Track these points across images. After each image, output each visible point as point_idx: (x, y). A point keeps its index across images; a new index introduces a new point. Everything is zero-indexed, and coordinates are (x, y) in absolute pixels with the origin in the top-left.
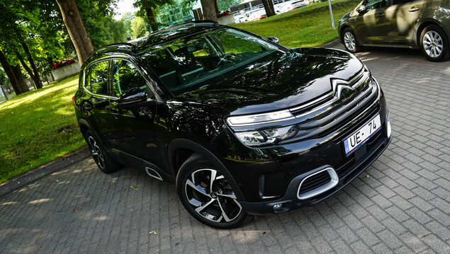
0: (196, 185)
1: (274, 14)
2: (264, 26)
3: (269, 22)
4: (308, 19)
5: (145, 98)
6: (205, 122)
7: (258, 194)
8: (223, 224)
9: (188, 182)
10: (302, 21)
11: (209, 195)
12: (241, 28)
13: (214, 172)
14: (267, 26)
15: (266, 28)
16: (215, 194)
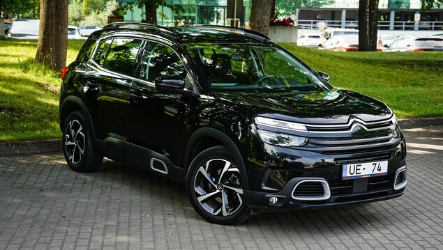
0: (208, 172)
1: (374, 48)
2: (342, 65)
3: (355, 60)
4: (421, 74)
5: (183, 86)
6: (230, 122)
7: (261, 184)
8: (220, 218)
9: (201, 169)
10: (409, 74)
11: (216, 186)
12: (300, 55)
13: (228, 164)
14: (348, 65)
15: (342, 68)
16: (222, 187)
